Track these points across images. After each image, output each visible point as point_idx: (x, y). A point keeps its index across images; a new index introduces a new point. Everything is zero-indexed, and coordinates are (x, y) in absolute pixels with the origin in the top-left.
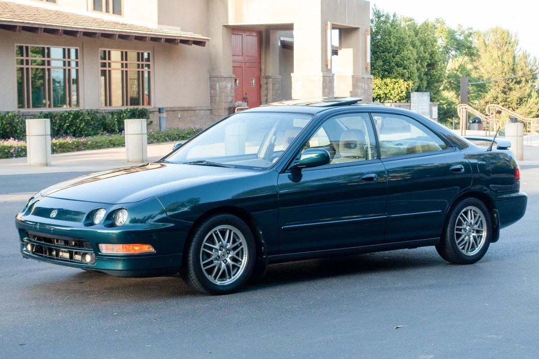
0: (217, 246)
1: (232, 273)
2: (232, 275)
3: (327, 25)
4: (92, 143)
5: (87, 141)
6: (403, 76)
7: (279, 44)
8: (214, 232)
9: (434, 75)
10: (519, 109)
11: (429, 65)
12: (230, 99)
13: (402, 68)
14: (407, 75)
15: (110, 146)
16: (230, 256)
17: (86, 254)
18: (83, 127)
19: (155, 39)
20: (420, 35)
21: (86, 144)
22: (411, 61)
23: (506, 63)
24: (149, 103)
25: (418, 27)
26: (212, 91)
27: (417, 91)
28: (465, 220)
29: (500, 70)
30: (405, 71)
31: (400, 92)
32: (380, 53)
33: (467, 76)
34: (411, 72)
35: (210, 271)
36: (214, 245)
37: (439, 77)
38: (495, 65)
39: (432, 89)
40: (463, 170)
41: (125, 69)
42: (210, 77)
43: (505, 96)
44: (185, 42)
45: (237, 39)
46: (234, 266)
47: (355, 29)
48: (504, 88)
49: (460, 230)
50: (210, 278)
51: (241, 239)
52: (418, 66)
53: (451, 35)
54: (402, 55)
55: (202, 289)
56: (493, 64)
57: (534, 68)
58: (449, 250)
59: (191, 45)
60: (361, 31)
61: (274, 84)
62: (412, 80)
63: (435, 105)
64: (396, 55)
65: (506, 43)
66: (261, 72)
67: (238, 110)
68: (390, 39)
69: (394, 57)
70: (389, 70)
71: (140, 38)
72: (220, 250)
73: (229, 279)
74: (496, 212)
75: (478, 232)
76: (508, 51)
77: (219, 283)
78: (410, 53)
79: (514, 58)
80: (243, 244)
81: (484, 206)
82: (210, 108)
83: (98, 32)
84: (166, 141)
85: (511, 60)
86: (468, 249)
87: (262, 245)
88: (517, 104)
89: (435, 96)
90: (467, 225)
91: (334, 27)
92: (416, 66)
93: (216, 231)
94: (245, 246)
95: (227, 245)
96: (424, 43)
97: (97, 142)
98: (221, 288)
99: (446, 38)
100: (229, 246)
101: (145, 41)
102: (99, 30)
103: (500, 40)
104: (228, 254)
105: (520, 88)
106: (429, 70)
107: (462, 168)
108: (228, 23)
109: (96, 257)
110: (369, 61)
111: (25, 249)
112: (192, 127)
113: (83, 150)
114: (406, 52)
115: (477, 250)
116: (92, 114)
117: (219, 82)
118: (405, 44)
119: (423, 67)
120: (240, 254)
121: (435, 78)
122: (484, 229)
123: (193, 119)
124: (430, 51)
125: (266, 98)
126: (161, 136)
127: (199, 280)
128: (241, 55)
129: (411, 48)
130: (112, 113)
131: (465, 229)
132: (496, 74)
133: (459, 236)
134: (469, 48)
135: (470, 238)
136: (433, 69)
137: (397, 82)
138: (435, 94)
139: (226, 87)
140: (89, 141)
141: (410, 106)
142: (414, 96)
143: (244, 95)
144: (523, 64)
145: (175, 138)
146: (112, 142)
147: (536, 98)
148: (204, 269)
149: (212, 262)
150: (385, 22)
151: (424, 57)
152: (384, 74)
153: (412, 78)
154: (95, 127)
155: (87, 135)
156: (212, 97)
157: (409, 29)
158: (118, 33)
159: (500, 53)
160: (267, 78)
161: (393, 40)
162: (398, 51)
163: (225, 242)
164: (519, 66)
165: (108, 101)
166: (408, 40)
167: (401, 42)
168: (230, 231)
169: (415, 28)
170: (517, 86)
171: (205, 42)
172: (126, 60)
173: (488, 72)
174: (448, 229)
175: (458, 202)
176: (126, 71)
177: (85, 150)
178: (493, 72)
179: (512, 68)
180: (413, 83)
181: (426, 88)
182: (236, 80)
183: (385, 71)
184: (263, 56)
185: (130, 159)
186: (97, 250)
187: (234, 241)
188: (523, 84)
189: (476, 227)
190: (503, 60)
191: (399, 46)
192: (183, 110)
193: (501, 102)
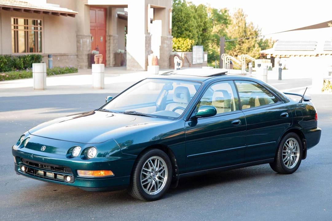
0: (150, 170)
1: (159, 186)
2: (158, 188)
3: (148, 6)
4: (9, 76)
5: (6, 75)
6: (189, 36)
7: (117, 16)
8: (149, 161)
9: (206, 36)
10: (248, 54)
11: (203, 30)
12: (89, 49)
13: (188, 32)
14: (191, 36)
15: (20, 78)
16: (157, 176)
17: (67, 176)
18: (2, 66)
19: (46, 13)
20: (198, 12)
21: (5, 77)
22: (194, 27)
23: (241, 27)
24: (41, 51)
25: (197, 7)
26: (78, 44)
27: (196, 45)
28: (288, 146)
29: (237, 31)
30: (190, 33)
31: (187, 46)
32: (176, 22)
33: (224, 36)
34: (193, 34)
35: (145, 186)
36: (148, 169)
37: (209, 37)
38: (234, 28)
39: (204, 44)
40: (287, 116)
41: (26, 30)
42: (77, 36)
43: (240, 46)
44: (63, 14)
45: (93, 12)
46: (159, 182)
47: (163, 9)
48: (240, 41)
49: (285, 153)
50: (146, 190)
51: (164, 164)
52: (197, 30)
53: (215, 12)
54: (188, 24)
55: (141, 198)
56: (233, 28)
57: (257, 30)
58: (279, 166)
59: (67, 16)
60: (166, 10)
61: (114, 40)
62: (194, 39)
63: (206, 53)
64: (185, 23)
65: (241, 15)
66: (106, 32)
67: (96, 56)
68: (182, 14)
69: (184, 25)
70: (181, 33)
71: (37, 12)
72: (152, 172)
73: (157, 190)
74: (305, 141)
75: (295, 153)
76: (242, 20)
77: (151, 194)
78: (193, 23)
79: (245, 24)
80: (165, 167)
81: (298, 138)
82: (76, 54)
83: (11, 7)
84: (53, 74)
85: (244, 26)
86: (289, 165)
87: (176, 168)
88: (247, 51)
89: (206, 48)
90: (289, 150)
91: (151, 7)
92: (196, 30)
93: (150, 160)
94: (166, 169)
95: (156, 169)
96: (200, 16)
97: (12, 76)
98: (152, 197)
99: (212, 14)
100: (157, 169)
101: (40, 13)
102: (12, 6)
103: (237, 14)
104: (156, 174)
105: (249, 42)
106: (203, 32)
107: (287, 115)
108: (87, 3)
109: (74, 179)
110: (171, 27)
111: (19, 169)
112: (68, 66)
113: (3, 80)
114: (191, 22)
115: (294, 165)
116: (7, 58)
117: (82, 39)
118: (190, 17)
119: (200, 31)
120: (163, 174)
121: (207, 37)
122: (298, 152)
123: (67, 60)
124: (204, 21)
125: (109, 48)
126: (50, 72)
127: (140, 192)
128: (95, 22)
129: (194, 19)
130: (20, 57)
131: (288, 152)
132: (235, 33)
133: (284, 156)
134: (226, 19)
135: (290, 157)
136: (205, 32)
137: (185, 40)
138: (206, 47)
139: (86, 42)
140: (7, 75)
141: (192, 54)
142: (195, 48)
143: (97, 47)
144: (250, 28)
145: (58, 73)
146: (21, 75)
147: (258, 48)
148: (142, 185)
149: (147, 180)
150: (178, 4)
151: (200, 25)
152: (178, 35)
153: (194, 37)
154: (9, 65)
155: (5, 71)
156: (78, 48)
157: (192, 8)
158: (23, 8)
159: (237, 21)
160: (110, 36)
161: (183, 15)
162: (186, 21)
163: (155, 167)
164: (248, 29)
165: (17, 49)
166: (192, 15)
167: (188, 16)
168: (158, 160)
169: (195, 8)
170: (247, 41)
171: (75, 15)
172: (27, 24)
173: (231, 33)
174: (279, 152)
175: (285, 136)
176: (27, 32)
177: (4, 80)
178: (233, 32)
179: (244, 30)
180: (195, 41)
181: (201, 43)
182: (92, 37)
183: (179, 33)
184: (107, 23)
185: (36, 87)
186: (76, 174)
187: (160, 166)
188: (250, 39)
189: (294, 150)
190: (239, 25)
191: (187, 19)
192: (61, 55)
193: (238, 50)
